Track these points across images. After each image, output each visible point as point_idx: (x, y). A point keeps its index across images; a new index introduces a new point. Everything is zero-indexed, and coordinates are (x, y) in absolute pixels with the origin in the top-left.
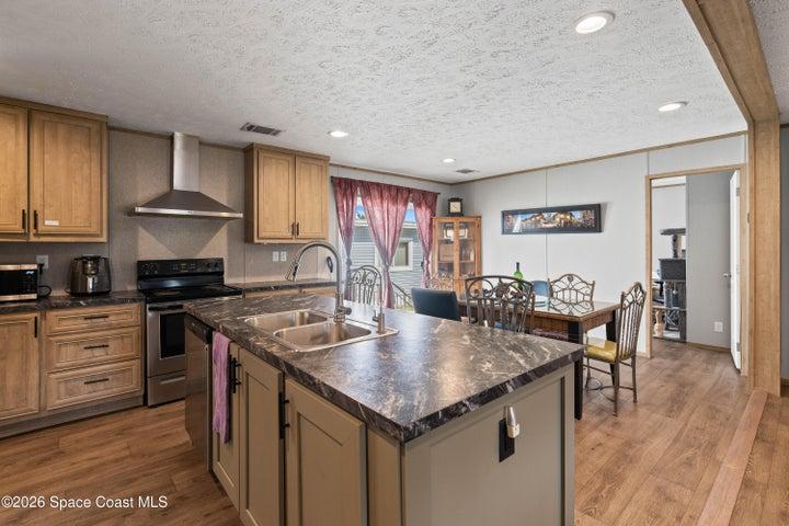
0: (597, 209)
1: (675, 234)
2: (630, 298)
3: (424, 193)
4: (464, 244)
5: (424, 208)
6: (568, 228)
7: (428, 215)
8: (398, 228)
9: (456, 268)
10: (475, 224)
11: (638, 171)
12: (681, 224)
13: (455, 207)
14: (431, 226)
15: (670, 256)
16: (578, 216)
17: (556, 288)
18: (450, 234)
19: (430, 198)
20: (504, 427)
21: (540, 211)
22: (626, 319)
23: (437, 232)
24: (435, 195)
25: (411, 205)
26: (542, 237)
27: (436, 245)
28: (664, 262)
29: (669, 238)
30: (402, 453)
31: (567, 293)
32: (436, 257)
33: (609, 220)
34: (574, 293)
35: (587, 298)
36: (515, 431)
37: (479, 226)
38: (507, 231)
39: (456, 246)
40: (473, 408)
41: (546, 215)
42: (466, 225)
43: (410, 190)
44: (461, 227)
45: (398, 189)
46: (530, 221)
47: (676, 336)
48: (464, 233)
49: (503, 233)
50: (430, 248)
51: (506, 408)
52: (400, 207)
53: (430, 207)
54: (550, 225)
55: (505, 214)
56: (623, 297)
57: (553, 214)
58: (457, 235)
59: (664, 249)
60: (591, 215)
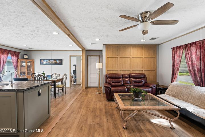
0: (61, 60)
1: (75, 65)
2: (64, 76)
3: (15, 52)
4: (29, 67)
5: (15, 56)
6: (56, 64)
7: (16, 59)
8: (4, 62)
9: (26, 73)
10: (33, 62)
11: (68, 54)
12: (76, 64)
13: (26, 57)
14: (17, 61)
15: (74, 69)
16: (58, 61)
17: (53, 76)
18: (24, 64)
19: (17, 54)
20: (39, 92)
21: (50, 60)
22: (64, 80)
23: (19, 64)
24: (19, 53)
25: (9, 55)
26: (51, 65)
27: (19, 67)
28: (73, 71)
29: (75, 66)
30: (24, 93)
31: (55, 77)
32: (19, 70)
33: (64, 63)
34: (56, 76)
35: (58, 77)
36: (41, 92)
37: (34, 62)
38: (42, 64)
39: (26, 67)
40: (34, 88)
41: (51, 61)
42: (29, 62)
43: (9, 51)
44: (28, 62)
45: (4, 50)
46: (48, 62)
47: (75, 83)
48: (29, 64)
49: (41, 64)
50: (17, 68)
51: (39, 89)
52: (6, 56)
53: (17, 56)
54: (52, 63)
55: (41, 60)
56: (63, 76)
57: (53, 61)
58: (27, 64)
59: (73, 68)
60: (60, 61)
